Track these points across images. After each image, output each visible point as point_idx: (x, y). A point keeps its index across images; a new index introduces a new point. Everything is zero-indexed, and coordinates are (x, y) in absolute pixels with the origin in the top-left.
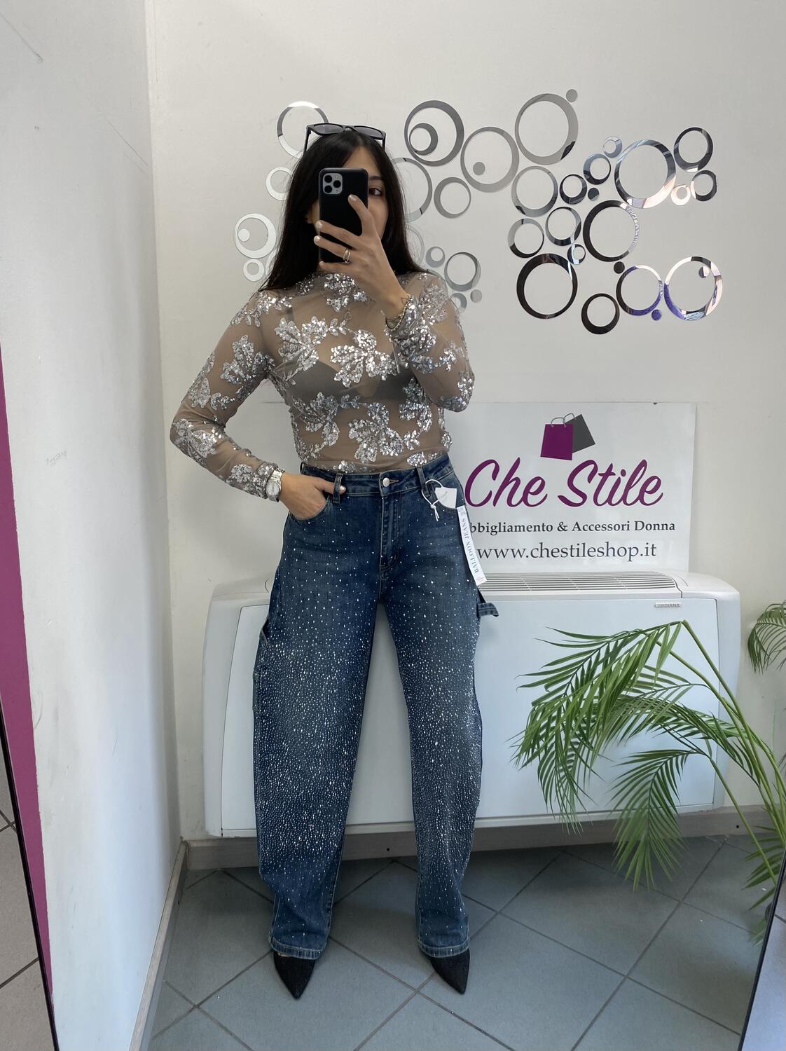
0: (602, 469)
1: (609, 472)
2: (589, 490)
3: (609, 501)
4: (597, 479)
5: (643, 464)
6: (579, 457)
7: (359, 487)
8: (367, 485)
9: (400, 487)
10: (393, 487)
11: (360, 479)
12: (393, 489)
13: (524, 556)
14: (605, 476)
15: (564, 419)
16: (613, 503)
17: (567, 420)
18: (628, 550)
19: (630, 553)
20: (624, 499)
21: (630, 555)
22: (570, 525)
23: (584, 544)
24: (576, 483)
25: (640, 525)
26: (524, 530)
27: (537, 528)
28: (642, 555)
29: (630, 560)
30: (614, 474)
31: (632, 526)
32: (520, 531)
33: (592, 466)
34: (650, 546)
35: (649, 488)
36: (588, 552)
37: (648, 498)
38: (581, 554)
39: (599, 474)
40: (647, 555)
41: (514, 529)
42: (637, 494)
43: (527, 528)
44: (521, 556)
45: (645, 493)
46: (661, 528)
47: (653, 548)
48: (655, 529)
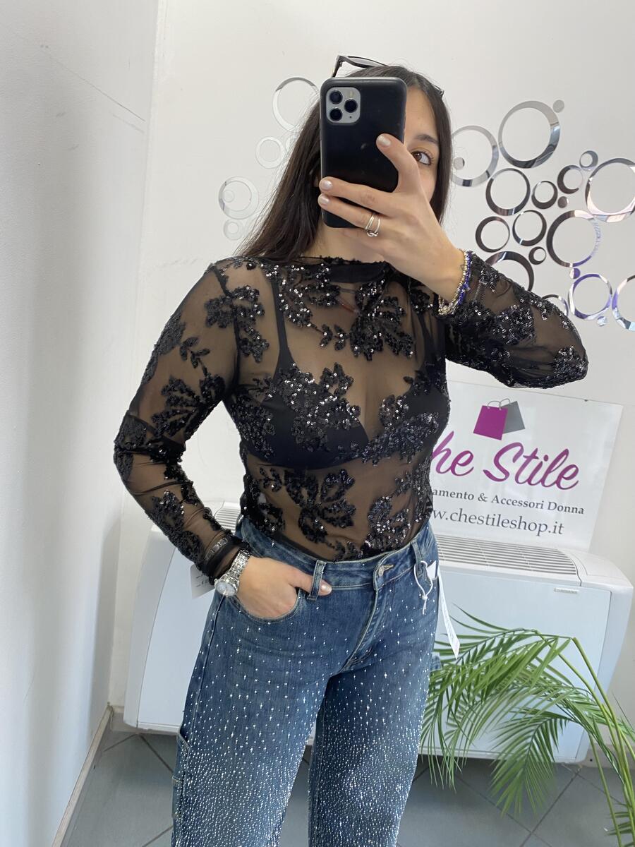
0: (528, 452)
1: (534, 456)
2: (513, 468)
3: (529, 481)
4: (522, 460)
5: (566, 453)
6: (508, 438)
7: (346, 579)
8: (357, 576)
9: (395, 574)
10: (387, 574)
11: (347, 569)
12: (387, 577)
13: (444, 518)
14: (529, 459)
15: (500, 403)
16: (533, 482)
17: (503, 404)
18: (538, 526)
19: (539, 528)
20: (542, 481)
21: (540, 530)
22: (490, 497)
23: (500, 515)
24: (501, 461)
25: (553, 505)
26: (447, 495)
27: (460, 495)
28: (550, 532)
29: (538, 535)
30: (537, 458)
31: (545, 505)
32: (444, 495)
33: (518, 449)
34: (558, 525)
35: (566, 475)
36: (503, 522)
37: (564, 483)
38: (496, 523)
39: (525, 457)
40: (554, 532)
41: (438, 493)
42: (555, 479)
43: (451, 494)
44: (441, 518)
45: (563, 479)
46: (571, 510)
47: (561, 527)
48: (565, 511)
